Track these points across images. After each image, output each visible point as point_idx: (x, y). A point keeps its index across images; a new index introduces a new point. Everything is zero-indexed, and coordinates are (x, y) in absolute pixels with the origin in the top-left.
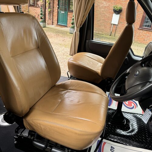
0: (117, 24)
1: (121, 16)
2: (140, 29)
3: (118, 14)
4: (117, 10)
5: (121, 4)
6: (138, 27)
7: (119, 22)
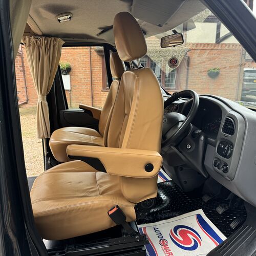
0: (70, 89)
1: (72, 77)
2: (105, 91)
3: (66, 74)
4: (63, 69)
5: (66, 60)
6: (101, 88)
7: (71, 85)
